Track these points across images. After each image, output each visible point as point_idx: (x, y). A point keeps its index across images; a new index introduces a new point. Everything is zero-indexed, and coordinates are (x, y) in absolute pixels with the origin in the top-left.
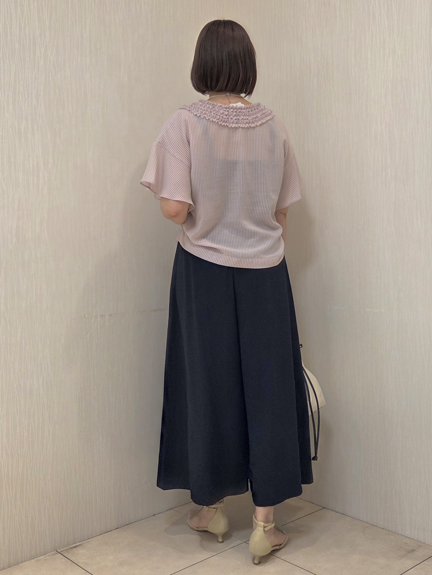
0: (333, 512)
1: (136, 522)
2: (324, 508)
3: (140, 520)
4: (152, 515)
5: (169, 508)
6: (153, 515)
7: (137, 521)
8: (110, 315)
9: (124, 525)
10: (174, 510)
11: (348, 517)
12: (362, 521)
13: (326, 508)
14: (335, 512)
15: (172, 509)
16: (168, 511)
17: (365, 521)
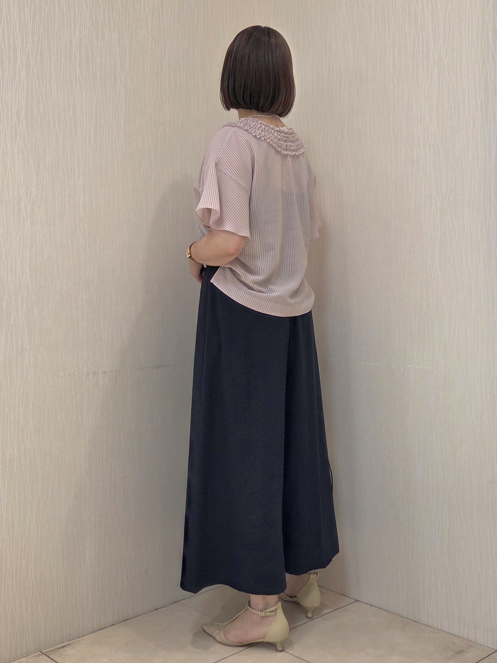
0: (368, 605)
1: (134, 617)
2: (357, 601)
3: (139, 615)
4: (153, 609)
5: (174, 601)
6: (155, 609)
7: (136, 617)
8: (104, 373)
9: (121, 621)
10: (180, 603)
11: (385, 611)
12: (402, 616)
13: (360, 601)
14: (370, 606)
15: (178, 602)
16: (173, 604)
17: (405, 616)
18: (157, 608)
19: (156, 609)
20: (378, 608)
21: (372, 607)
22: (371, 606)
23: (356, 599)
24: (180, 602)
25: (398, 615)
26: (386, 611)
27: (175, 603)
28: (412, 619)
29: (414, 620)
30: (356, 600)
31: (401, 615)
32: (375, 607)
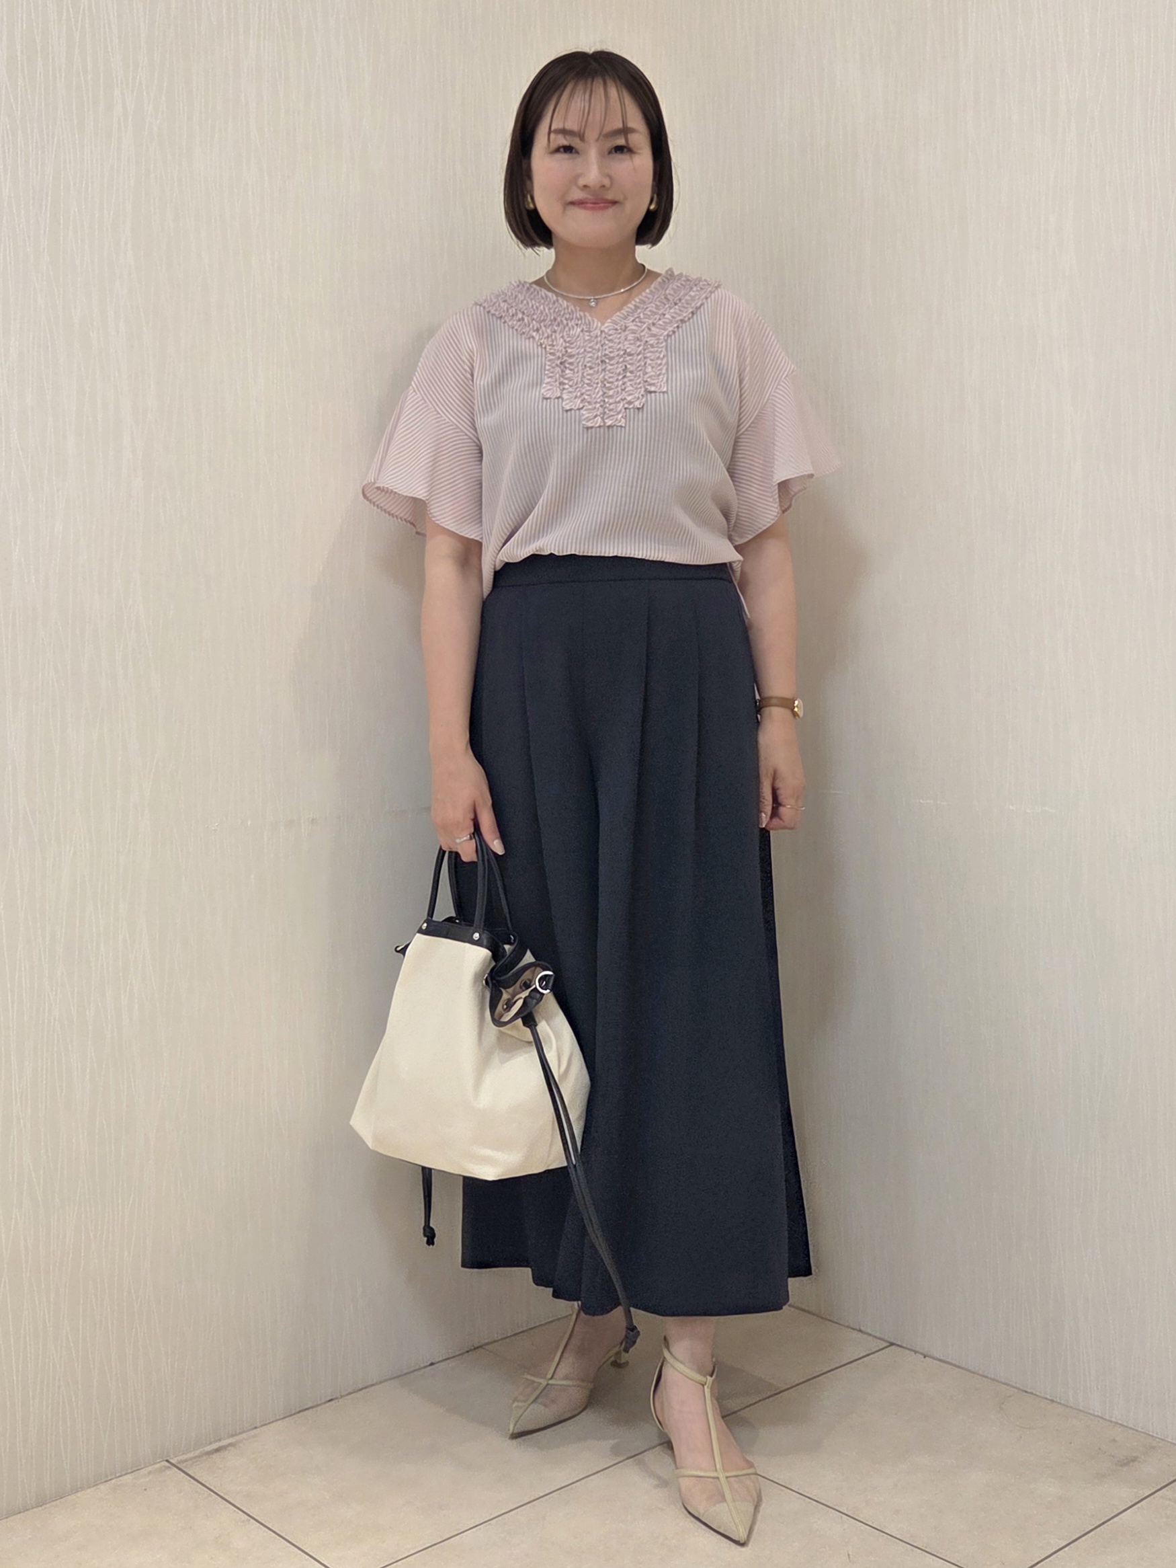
0: (918, 1355)
2: (892, 1344)
4: (425, 1364)
5: (473, 1346)
6: (429, 1363)
10: (485, 1350)
11: (956, 1368)
13: (898, 1346)
14: (922, 1357)
15: (481, 1347)
16: (470, 1353)
17: (1003, 1380)
18: (434, 1361)
19: (432, 1364)
20: (940, 1360)
21: (927, 1358)
22: (925, 1357)
23: (892, 1340)
24: (487, 1347)
25: (986, 1377)
26: (959, 1367)
27: (475, 1349)
28: (1018, 1386)
29: (1022, 1388)
30: (889, 1342)
31: (993, 1376)
32: (934, 1358)
